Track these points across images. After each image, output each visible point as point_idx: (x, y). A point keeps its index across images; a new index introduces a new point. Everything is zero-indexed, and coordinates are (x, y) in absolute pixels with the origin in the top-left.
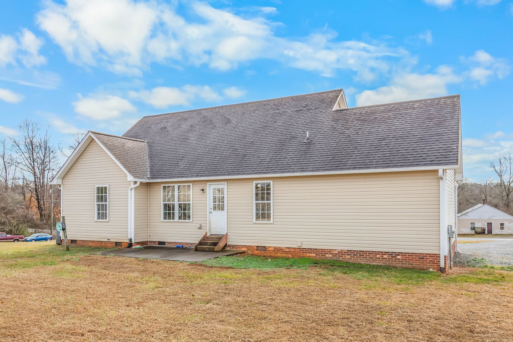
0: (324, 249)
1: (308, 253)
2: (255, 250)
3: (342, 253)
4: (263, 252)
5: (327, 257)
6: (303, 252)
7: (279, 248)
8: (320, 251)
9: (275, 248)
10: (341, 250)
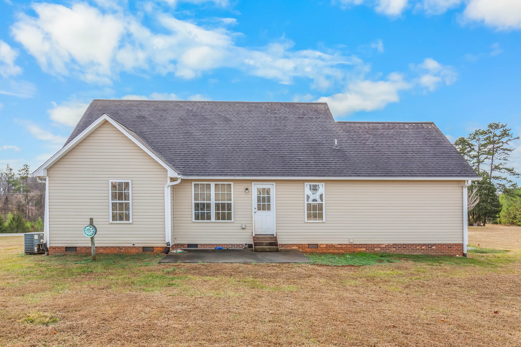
0: (373, 244)
1: (359, 248)
2: (306, 248)
3: (388, 246)
4: (315, 249)
5: (376, 251)
6: (354, 248)
7: (331, 245)
8: (369, 246)
9: (327, 245)
10: (388, 244)
